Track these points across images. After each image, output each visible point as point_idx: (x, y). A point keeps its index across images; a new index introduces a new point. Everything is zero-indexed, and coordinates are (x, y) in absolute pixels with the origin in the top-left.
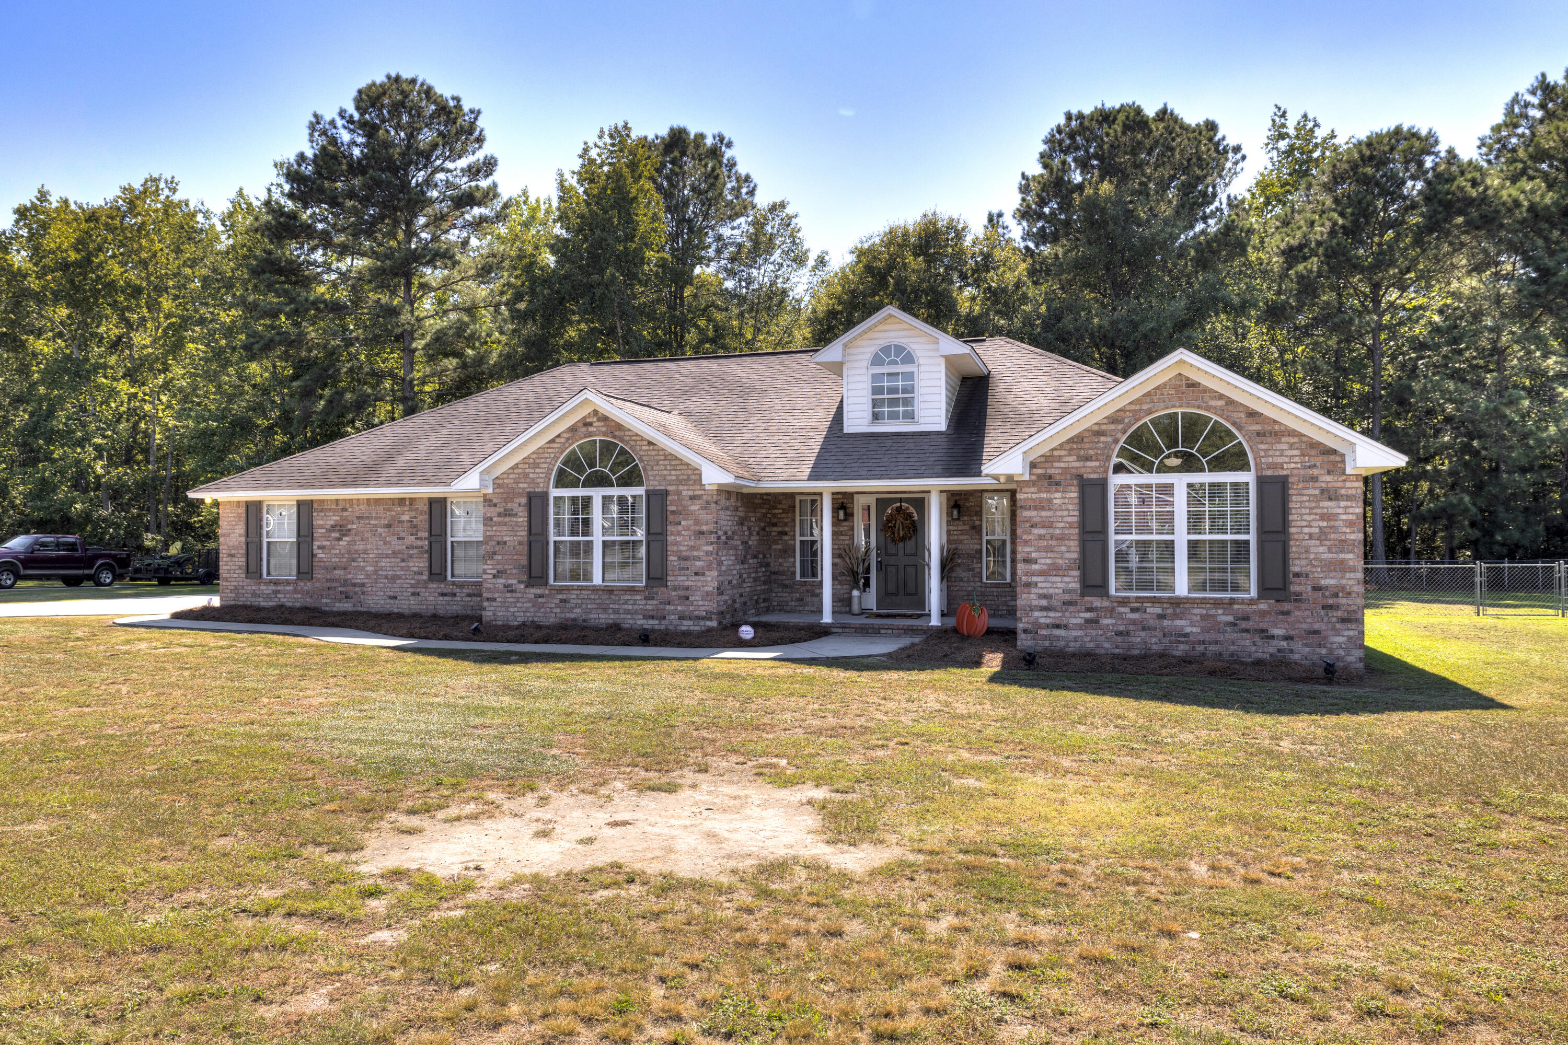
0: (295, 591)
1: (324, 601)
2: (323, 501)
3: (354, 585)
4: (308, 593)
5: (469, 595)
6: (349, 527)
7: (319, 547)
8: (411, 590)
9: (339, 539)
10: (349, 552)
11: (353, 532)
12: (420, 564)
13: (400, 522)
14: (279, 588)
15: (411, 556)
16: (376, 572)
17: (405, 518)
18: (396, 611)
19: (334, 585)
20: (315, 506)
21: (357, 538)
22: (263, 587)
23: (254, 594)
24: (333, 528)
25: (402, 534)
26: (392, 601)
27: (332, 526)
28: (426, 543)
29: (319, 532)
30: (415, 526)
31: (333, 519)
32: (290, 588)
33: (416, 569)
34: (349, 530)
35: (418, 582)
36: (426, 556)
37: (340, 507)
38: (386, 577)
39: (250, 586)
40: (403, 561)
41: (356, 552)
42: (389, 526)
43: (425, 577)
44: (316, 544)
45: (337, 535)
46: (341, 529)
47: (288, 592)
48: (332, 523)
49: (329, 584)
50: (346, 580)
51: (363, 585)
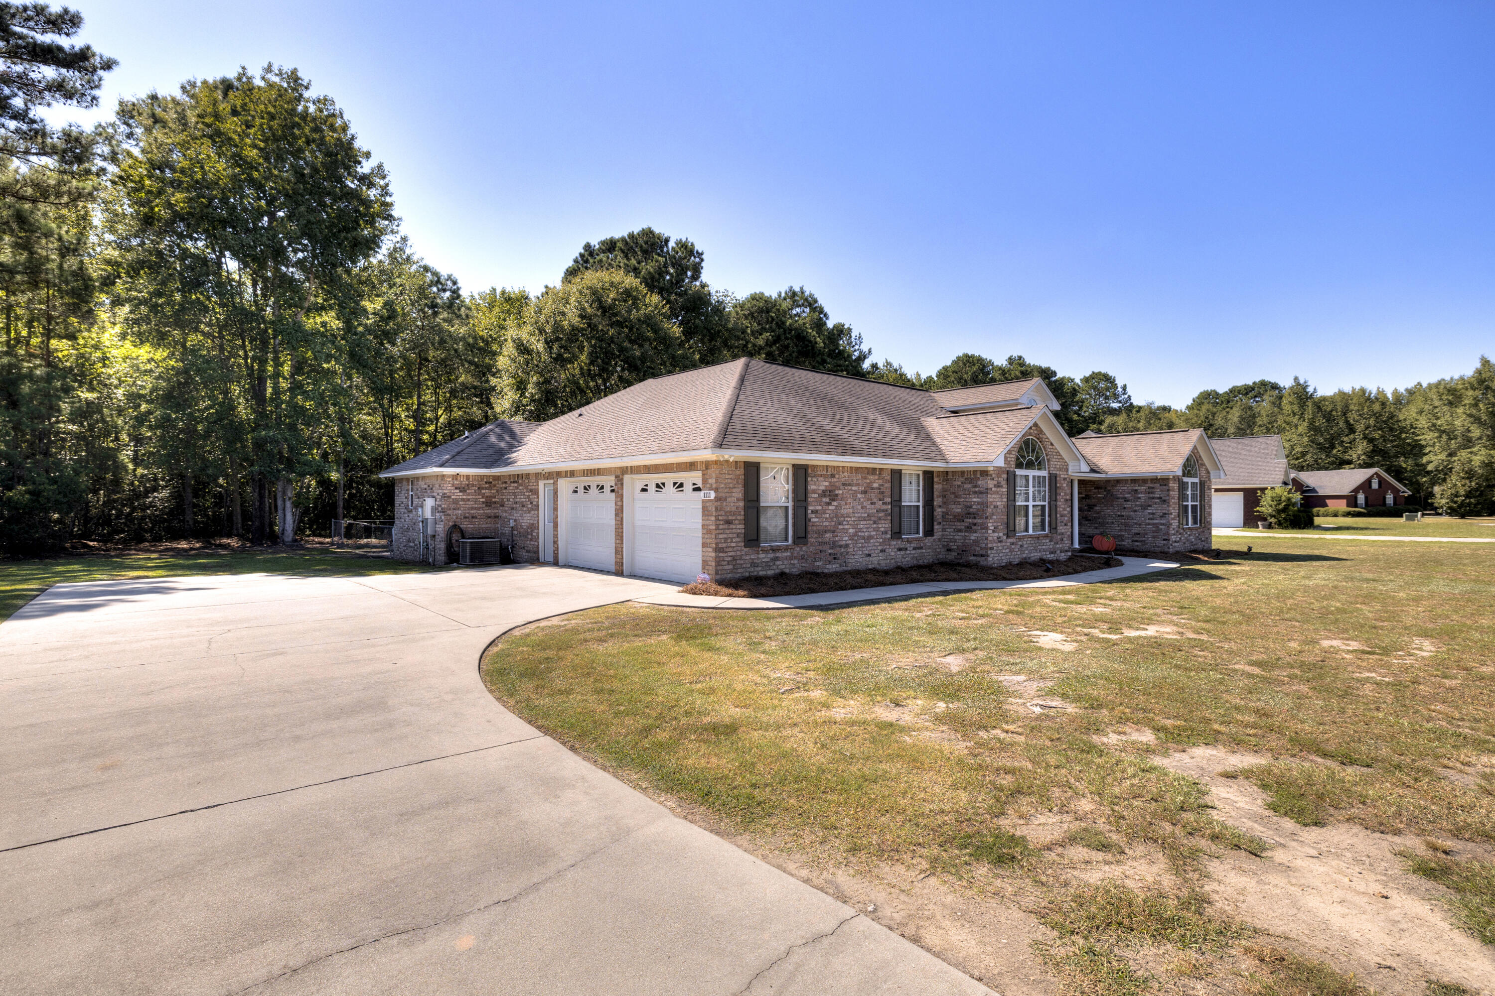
0: (792, 557)
1: (817, 564)
2: (815, 466)
3: (841, 546)
4: (803, 557)
5: (914, 549)
6: (837, 492)
7: (813, 512)
8: (880, 548)
9: (829, 504)
10: (837, 516)
11: (840, 497)
12: (885, 525)
13: (872, 489)
14: (778, 555)
15: (880, 518)
16: (856, 534)
17: (876, 485)
18: (870, 567)
19: (826, 547)
20: (810, 471)
21: (843, 503)
22: (762, 556)
23: (753, 564)
24: (824, 493)
25: (875, 500)
26: (867, 559)
27: (824, 491)
28: (890, 507)
29: (813, 497)
30: (883, 493)
31: (824, 484)
32: (788, 554)
33: (883, 529)
34: (837, 495)
35: (885, 539)
36: (889, 518)
37: (830, 473)
38: (863, 538)
39: (750, 555)
40: (875, 522)
41: (842, 516)
42: (865, 492)
43: (889, 536)
44: (811, 508)
45: (826, 500)
46: (830, 494)
47: (786, 558)
48: (823, 488)
49: (821, 547)
50: (834, 543)
51: (847, 546)
